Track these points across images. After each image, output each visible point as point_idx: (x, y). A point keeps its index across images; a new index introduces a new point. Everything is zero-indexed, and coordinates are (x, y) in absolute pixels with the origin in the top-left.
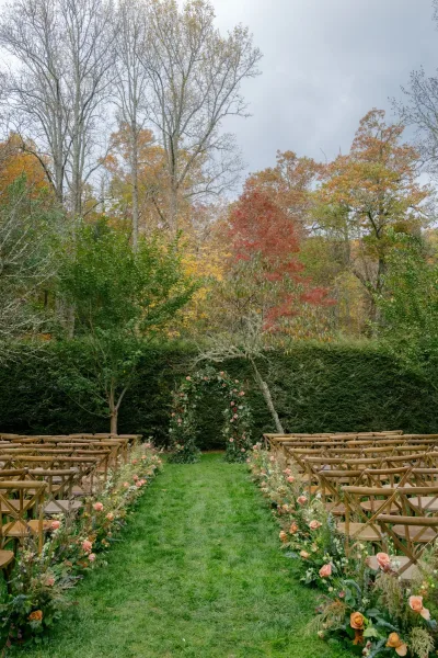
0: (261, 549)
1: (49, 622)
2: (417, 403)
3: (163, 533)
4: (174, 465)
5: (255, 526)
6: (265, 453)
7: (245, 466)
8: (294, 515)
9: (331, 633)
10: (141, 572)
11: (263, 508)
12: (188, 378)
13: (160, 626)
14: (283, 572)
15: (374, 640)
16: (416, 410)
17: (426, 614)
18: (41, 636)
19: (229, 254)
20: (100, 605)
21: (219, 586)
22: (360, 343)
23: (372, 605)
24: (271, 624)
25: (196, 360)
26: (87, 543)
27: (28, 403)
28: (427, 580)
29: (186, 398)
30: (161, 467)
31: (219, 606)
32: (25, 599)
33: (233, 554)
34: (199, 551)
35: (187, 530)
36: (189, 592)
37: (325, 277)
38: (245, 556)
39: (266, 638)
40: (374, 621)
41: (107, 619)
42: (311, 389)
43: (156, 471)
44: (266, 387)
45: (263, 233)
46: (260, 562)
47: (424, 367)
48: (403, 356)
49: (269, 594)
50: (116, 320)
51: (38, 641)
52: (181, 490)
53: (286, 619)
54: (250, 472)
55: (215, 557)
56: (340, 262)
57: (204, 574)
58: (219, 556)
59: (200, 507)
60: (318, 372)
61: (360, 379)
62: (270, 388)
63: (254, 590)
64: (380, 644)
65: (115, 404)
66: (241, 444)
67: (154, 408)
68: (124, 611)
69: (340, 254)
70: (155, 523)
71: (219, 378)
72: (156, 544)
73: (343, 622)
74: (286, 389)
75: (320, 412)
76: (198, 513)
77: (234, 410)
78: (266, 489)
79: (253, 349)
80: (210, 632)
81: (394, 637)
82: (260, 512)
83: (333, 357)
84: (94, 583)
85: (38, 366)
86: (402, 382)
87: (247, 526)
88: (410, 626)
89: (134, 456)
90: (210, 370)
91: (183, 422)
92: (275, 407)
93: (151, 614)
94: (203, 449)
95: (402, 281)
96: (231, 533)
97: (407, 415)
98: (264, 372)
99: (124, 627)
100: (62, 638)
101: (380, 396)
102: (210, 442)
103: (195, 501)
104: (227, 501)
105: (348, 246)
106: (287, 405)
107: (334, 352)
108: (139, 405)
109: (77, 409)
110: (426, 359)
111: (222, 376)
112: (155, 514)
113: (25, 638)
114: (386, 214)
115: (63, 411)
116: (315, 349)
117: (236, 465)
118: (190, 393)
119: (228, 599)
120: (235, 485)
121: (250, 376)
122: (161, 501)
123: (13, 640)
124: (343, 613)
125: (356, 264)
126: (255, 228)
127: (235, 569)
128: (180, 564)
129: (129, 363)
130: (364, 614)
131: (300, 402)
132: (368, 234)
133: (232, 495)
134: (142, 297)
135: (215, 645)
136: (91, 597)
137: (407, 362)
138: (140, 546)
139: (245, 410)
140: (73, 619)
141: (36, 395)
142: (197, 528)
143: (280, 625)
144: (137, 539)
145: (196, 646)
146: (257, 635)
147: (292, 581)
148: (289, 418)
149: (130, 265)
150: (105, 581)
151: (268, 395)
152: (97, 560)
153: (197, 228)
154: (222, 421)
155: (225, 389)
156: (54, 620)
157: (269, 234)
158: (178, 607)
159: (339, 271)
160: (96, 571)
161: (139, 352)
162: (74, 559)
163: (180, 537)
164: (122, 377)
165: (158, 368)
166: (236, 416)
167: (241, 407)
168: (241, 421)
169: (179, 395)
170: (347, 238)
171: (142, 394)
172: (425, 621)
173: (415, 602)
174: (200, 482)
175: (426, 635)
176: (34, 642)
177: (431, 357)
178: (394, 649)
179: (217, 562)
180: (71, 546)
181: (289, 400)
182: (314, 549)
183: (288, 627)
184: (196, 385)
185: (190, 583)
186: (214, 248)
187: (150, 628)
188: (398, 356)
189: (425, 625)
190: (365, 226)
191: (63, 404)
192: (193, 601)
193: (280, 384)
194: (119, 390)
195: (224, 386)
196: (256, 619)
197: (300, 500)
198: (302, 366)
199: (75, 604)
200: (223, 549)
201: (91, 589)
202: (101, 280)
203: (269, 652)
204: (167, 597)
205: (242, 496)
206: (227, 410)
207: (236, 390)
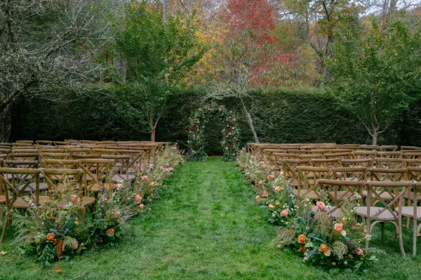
0: (245, 205)
1: (118, 235)
2: (346, 129)
3: (184, 196)
4: (191, 162)
5: (241, 193)
6: (248, 154)
7: (235, 163)
8: (265, 186)
9: (286, 246)
10: (171, 215)
11: (245, 184)
12: (200, 109)
13: (184, 241)
14: (257, 217)
15: (311, 249)
16: (346, 133)
17: (344, 233)
18: (114, 242)
19: (228, 31)
20: (147, 230)
21: (219, 223)
22: (312, 90)
23: (311, 231)
24: (250, 242)
25: (205, 98)
26: (139, 197)
27: (99, 125)
28: (346, 216)
29: (198, 122)
30: (183, 162)
31: (218, 233)
32: (103, 222)
33: (227, 208)
34: (206, 206)
35: (199, 195)
36: (200, 226)
37: (291, 47)
38: (234, 209)
39: (246, 248)
40: (312, 239)
41: (152, 236)
42: (278, 119)
43: (180, 164)
44: (249, 116)
45: (250, 17)
46: (244, 212)
47: (353, 105)
48: (339, 98)
49: (248, 228)
50: (153, 71)
51: (112, 244)
52: (195, 174)
53: (258, 240)
54: (238, 166)
55: (216, 209)
56: (301, 38)
57: (210, 217)
58: (219, 208)
59: (207, 183)
60: (283, 108)
61: (310, 113)
62: (252, 117)
63: (240, 226)
64: (314, 250)
65: (154, 125)
66: (234, 151)
67: (178, 129)
68: (162, 233)
69: (301, 32)
70: (179, 191)
71: (220, 109)
72: (180, 201)
73: (293, 240)
74: (262, 118)
75: (283, 133)
76: (206, 186)
77: (229, 129)
78: (248, 173)
79: (242, 91)
80: (213, 245)
81: (323, 246)
82: (243, 187)
83: (293, 98)
84: (143, 220)
85: (104, 101)
86: (337, 116)
87: (236, 193)
88: (333, 241)
89: (166, 153)
90: (214, 104)
91: (196, 137)
92: (255, 130)
93: (178, 235)
94: (209, 155)
95: (343, 48)
96: (226, 196)
97: (339, 136)
98: (249, 107)
99: (162, 240)
100: (126, 244)
101: (323, 124)
102: (214, 151)
103: (203, 180)
104: (223, 181)
105: (308, 26)
106: (262, 129)
107: (295, 95)
108: (168, 127)
109: (130, 128)
110: (355, 100)
111: (221, 108)
112: (179, 186)
113: (105, 243)
114: (336, 4)
115: (121, 130)
116: (282, 93)
117: (229, 163)
118: (201, 119)
119: (223, 230)
120: (229, 173)
121: (239, 110)
122: (183, 180)
123: (98, 244)
124: (293, 236)
125: (312, 39)
126: (245, 12)
127: (228, 215)
128: (195, 212)
129: (162, 98)
130: (306, 236)
131: (270, 127)
132: (322, 18)
133: (227, 178)
134: (170, 56)
135: (216, 251)
136: (142, 226)
137: (342, 102)
138: (170, 202)
139: (236, 130)
140: (132, 236)
141: (103, 120)
142: (205, 194)
143: (255, 242)
144: (169, 198)
145: (205, 251)
146: (241, 246)
147: (263, 221)
148: (264, 137)
149: (161, 34)
150: (150, 218)
151: (251, 121)
152: (145, 208)
153: (206, 12)
154: (221, 138)
155: (223, 117)
156: (121, 234)
157: (255, 16)
158: (194, 232)
159: (300, 44)
160: (144, 213)
161: (168, 92)
162: (131, 206)
163: (195, 198)
164: (157, 108)
165: (180, 104)
166: (230, 134)
167: (233, 128)
168: (233, 137)
169: (194, 120)
170: (307, 20)
171: (170, 120)
172: (343, 237)
173: (338, 226)
174: (207, 171)
175: (343, 245)
176: (110, 245)
177: (358, 99)
178: (323, 252)
179: (217, 211)
180: (129, 198)
181: (264, 126)
182: (278, 203)
183: (260, 243)
184: (205, 114)
185: (201, 221)
186: (217, 26)
187: (177, 241)
188: (336, 98)
189: (343, 240)
190: (320, 13)
191: (121, 126)
192: (203, 230)
193: (258, 115)
194: (156, 117)
195: (223, 114)
196: (240, 239)
197: (270, 177)
198: (273, 104)
199: (133, 228)
200: (221, 204)
201: (142, 222)
202: (143, 44)
203: (248, 254)
204: (187, 227)
205: (233, 178)
206: (224, 130)
207: (230, 117)
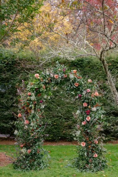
12: (37, 75)
29: (33, 98)
66: (93, 149)
71: (72, 76)
77: (87, 111)
91: (30, 123)
118: (38, 92)
155: (77, 89)
166: (89, 118)
167: (94, 109)
168: (94, 125)
184: (46, 84)
195: (76, 85)
206: (78, 112)
207: (89, 90)
